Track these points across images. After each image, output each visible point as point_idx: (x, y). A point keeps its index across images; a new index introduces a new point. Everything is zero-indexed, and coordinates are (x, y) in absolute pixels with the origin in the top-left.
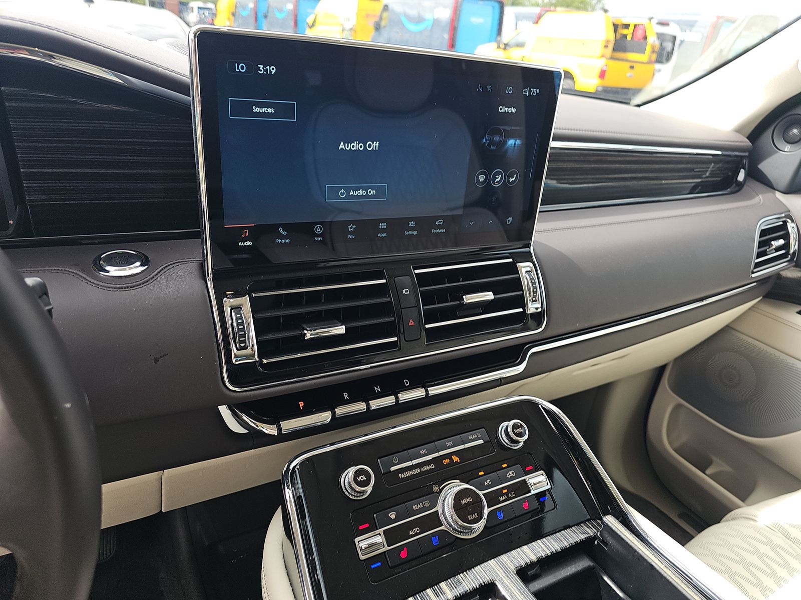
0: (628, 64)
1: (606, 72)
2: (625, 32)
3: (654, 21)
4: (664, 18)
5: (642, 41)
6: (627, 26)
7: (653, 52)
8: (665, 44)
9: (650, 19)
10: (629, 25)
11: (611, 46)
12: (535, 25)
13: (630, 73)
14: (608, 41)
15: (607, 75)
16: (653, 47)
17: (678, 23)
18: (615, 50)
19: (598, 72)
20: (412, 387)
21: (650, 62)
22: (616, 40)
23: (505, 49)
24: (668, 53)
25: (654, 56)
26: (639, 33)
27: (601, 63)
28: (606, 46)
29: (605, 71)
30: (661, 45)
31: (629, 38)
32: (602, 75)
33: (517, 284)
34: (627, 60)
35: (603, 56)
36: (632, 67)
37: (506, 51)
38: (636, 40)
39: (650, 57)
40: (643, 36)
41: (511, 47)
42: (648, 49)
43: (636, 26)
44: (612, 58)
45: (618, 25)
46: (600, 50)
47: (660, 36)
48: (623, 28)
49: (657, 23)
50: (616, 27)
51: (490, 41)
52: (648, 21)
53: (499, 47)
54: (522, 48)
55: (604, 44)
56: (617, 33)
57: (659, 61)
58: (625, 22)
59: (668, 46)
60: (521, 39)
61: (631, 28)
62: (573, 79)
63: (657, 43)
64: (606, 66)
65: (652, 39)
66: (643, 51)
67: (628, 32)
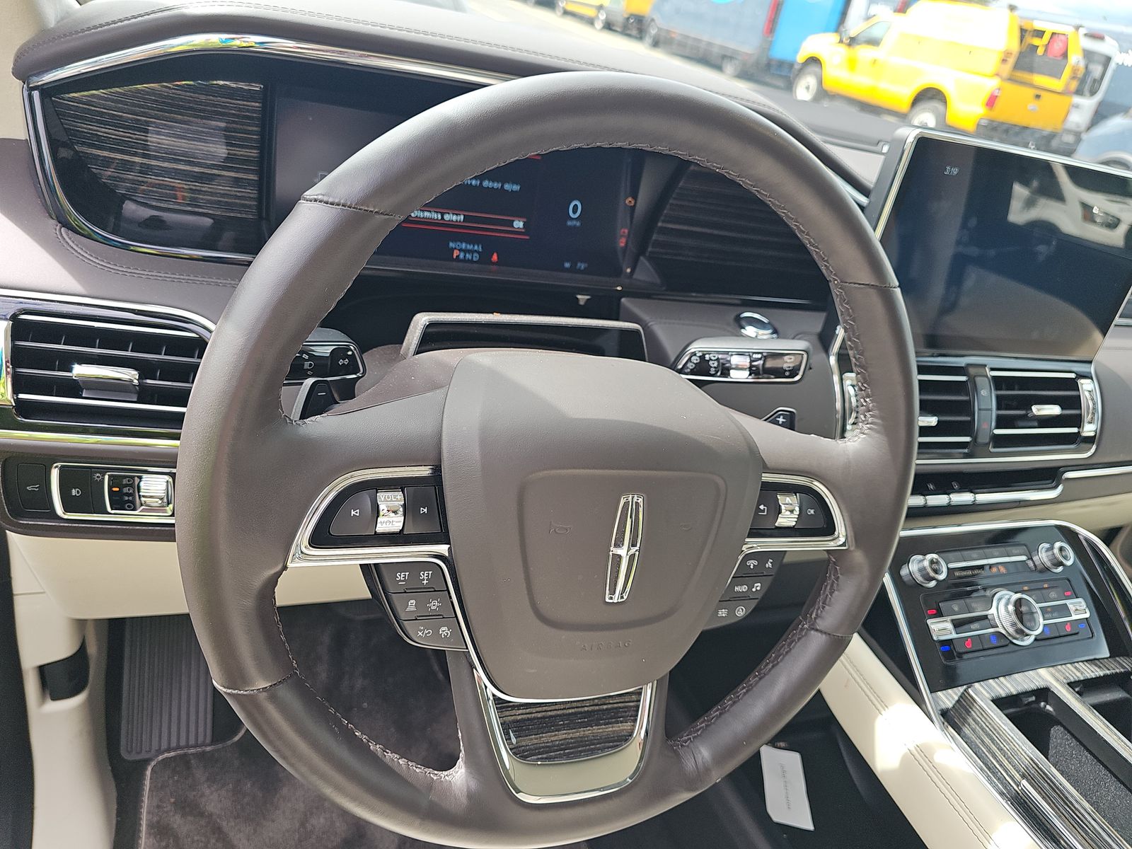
0: (1032, 92)
1: (998, 99)
2: (1036, 42)
3: (1082, 31)
4: (1098, 26)
5: (1060, 58)
6: (1040, 34)
7: (1073, 78)
8: (1092, 67)
9: (1077, 28)
10: (1044, 32)
11: (1012, 61)
12: (901, 15)
13: (1033, 104)
14: (1008, 54)
15: (999, 104)
16: (1075, 70)
17: (1118, 37)
18: (1017, 66)
19: (985, 97)
20: (961, 490)
21: (1065, 93)
22: (1021, 53)
23: (849, 45)
24: (1095, 80)
25: (1074, 85)
26: (1057, 47)
27: (993, 84)
28: (1004, 61)
29: (996, 96)
30: (1087, 68)
31: (1040, 51)
32: (991, 102)
33: (1075, 402)
34: (1031, 85)
35: (997, 75)
36: (1038, 97)
37: (851, 48)
38: (1051, 57)
39: (1067, 85)
40: (1062, 52)
41: (859, 44)
42: (1067, 73)
43: (1053, 34)
44: (1011, 79)
45: (1026, 31)
46: (993, 63)
47: (1088, 55)
48: (1033, 36)
49: (1086, 35)
50: (1023, 32)
51: (826, 30)
52: (1073, 30)
53: (841, 41)
54: (875, 48)
55: (1001, 56)
56: (1023, 43)
57: (1079, 92)
58: (1038, 25)
59: (1097, 70)
60: (876, 33)
61: (1047, 37)
62: (945, 102)
63: (1082, 65)
64: (999, 89)
65: (1075, 58)
66: (1057, 74)
67: (1040, 43)
